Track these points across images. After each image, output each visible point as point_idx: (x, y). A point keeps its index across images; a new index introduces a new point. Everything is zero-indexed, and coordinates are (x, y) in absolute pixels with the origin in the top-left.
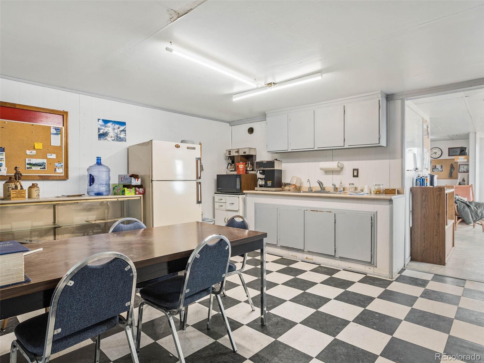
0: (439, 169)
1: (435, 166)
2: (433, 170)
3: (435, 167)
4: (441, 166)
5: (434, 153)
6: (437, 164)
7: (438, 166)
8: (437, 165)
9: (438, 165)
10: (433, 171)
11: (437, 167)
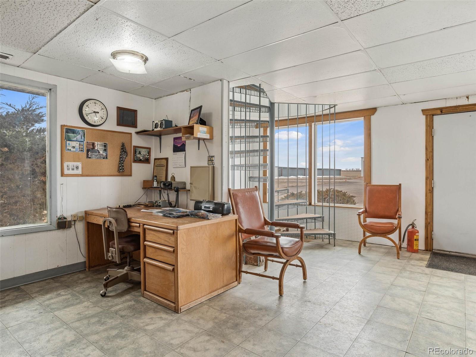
0: (101, 152)
1: (93, 144)
2: (87, 155)
3: (91, 147)
4: (105, 146)
5: (94, 112)
6: (98, 141)
7: (99, 146)
8: (96, 143)
9: (99, 143)
10: (87, 157)
11: (96, 148)
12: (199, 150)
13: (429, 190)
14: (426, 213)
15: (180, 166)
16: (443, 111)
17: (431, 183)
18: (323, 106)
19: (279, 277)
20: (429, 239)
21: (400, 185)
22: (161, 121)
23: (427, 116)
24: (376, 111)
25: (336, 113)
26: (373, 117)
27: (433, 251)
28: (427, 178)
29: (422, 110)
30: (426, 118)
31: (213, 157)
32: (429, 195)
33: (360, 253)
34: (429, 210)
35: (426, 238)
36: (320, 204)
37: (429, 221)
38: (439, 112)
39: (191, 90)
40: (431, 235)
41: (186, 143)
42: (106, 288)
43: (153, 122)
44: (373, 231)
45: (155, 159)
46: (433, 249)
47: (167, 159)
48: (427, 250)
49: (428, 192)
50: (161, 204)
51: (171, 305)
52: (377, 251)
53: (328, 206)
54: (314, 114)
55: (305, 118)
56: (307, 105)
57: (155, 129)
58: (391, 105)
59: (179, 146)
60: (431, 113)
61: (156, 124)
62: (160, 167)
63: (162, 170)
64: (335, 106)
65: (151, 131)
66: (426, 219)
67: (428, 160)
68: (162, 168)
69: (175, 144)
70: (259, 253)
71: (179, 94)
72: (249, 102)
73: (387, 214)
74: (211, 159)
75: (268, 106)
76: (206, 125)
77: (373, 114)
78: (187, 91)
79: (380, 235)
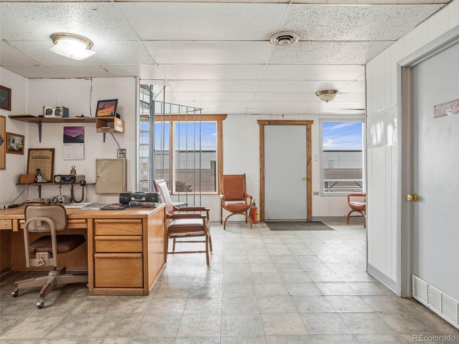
12: (104, 142)
13: (262, 178)
14: (261, 194)
15: (76, 158)
16: (270, 123)
17: (263, 173)
18: (187, 108)
19: (205, 251)
20: (262, 212)
21: (245, 174)
22: (56, 107)
23: (260, 125)
24: (226, 117)
25: (202, 115)
26: (224, 122)
27: (265, 221)
28: (261, 169)
29: (258, 121)
30: (260, 127)
31: (125, 150)
32: (262, 181)
33: (225, 229)
34: (262, 192)
35: (261, 212)
36: (177, 193)
37: (262, 200)
38: (267, 123)
39: (92, 79)
40: (264, 209)
41: (84, 134)
42: (43, 298)
43: (44, 107)
44: (234, 210)
45: (30, 150)
46: (264, 220)
47: (53, 150)
48: (261, 221)
49: (262, 179)
50: (63, 200)
51: (137, 290)
52: (233, 226)
53: (185, 195)
54: (178, 114)
55: (169, 115)
56: (171, 105)
57: (45, 115)
58: (237, 114)
59: (73, 136)
60: (263, 123)
61: (47, 110)
62: (40, 158)
63: (45, 162)
64: (201, 109)
65: (37, 117)
66: (260, 199)
67: (261, 156)
68: (46, 159)
69: (66, 134)
70: (176, 236)
71: (73, 79)
72: (142, 100)
73: (237, 197)
74: (122, 152)
75: (149, 103)
76: (119, 118)
77: (224, 119)
78: (85, 79)
79: (239, 212)
